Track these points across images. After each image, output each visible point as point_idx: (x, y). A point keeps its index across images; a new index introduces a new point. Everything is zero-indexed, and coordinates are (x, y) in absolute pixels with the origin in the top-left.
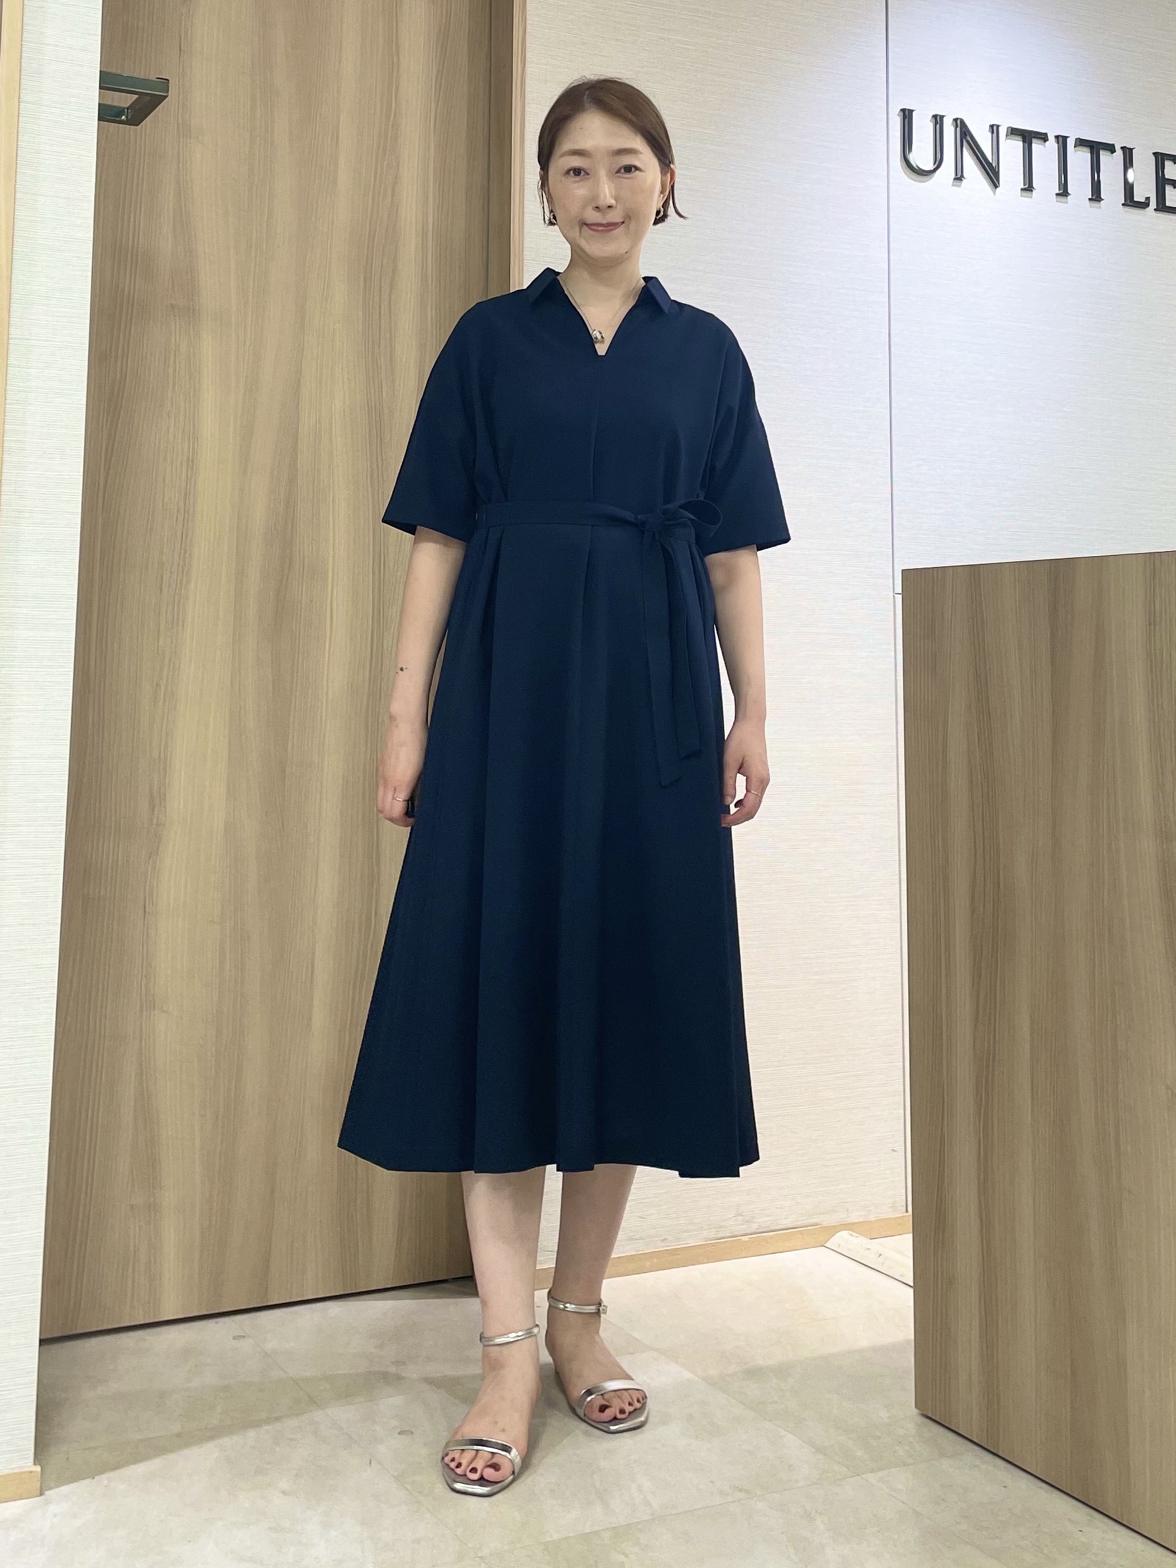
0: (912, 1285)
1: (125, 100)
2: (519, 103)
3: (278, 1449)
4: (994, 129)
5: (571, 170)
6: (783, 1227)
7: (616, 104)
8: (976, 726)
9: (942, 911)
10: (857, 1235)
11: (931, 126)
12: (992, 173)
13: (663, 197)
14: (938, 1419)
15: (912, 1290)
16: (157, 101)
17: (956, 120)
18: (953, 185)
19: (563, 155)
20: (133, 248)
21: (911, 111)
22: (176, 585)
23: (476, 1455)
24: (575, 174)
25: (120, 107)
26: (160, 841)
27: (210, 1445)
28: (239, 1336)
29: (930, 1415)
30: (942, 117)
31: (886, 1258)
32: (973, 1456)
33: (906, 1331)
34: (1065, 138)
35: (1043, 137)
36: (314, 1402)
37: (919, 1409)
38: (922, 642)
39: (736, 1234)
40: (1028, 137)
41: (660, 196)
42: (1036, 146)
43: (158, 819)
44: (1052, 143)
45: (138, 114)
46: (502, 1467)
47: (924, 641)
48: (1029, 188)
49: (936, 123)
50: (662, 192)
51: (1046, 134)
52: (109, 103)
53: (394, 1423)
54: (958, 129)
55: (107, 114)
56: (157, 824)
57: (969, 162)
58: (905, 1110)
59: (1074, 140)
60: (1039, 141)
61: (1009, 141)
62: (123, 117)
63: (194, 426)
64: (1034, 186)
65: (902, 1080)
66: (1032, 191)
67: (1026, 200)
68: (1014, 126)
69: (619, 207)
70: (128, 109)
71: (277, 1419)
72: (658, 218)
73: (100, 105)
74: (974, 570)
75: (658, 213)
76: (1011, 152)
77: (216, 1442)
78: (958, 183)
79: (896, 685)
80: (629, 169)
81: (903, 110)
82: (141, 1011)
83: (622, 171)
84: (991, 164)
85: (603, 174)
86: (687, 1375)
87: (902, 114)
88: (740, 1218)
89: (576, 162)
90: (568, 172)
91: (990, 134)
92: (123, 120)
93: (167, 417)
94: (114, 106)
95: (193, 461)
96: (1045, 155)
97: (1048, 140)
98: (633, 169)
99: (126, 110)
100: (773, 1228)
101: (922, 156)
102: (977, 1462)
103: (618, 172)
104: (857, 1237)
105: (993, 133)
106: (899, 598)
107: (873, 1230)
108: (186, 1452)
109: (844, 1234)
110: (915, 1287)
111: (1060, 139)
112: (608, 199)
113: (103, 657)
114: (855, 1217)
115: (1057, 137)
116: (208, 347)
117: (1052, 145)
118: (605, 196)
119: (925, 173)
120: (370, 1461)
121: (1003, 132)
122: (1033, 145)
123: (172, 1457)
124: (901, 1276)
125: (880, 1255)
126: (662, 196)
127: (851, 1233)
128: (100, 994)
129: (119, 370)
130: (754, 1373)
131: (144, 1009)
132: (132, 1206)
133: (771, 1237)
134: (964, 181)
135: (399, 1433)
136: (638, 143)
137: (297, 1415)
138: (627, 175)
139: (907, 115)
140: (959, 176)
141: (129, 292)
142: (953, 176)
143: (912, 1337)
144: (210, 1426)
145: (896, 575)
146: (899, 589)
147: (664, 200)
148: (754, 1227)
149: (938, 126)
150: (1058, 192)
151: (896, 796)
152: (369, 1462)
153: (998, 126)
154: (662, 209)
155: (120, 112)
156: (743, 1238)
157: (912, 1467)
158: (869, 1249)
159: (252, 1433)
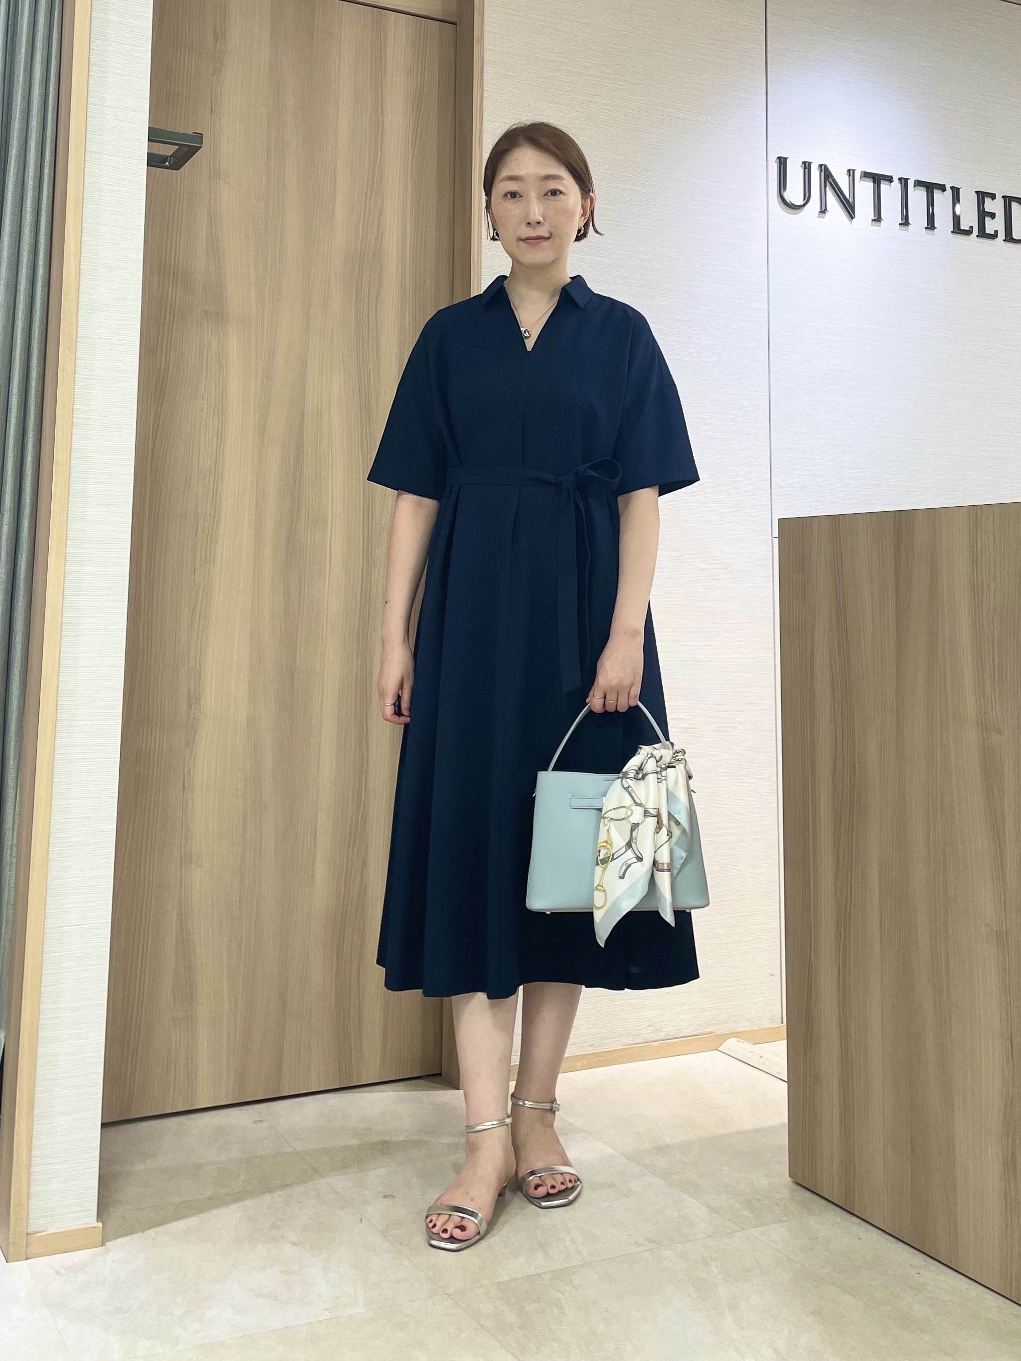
0: (787, 1080)
1: (168, 150)
2: (477, 154)
3: (288, 1209)
4: (851, 173)
5: (508, 193)
6: (686, 1035)
7: (545, 141)
8: (836, 641)
9: (810, 786)
10: (744, 1041)
11: (801, 170)
12: (849, 208)
13: (585, 219)
14: (806, 1186)
15: (786, 1085)
16: (193, 151)
17: (821, 166)
18: (818, 217)
19: (503, 180)
20: (175, 264)
21: (785, 159)
22: (209, 531)
23: (449, 1219)
24: (511, 197)
25: (164, 156)
26: (196, 732)
27: (235, 1206)
28: (258, 1121)
29: (800, 1183)
30: (810, 163)
31: (766, 1059)
32: (834, 1216)
33: (780, 1115)
34: (906, 180)
35: (890, 179)
36: (316, 1172)
37: (792, 1179)
38: (794, 576)
39: (648, 1040)
40: (877, 179)
41: (581, 217)
42: (884, 186)
43: (194, 714)
44: (896, 184)
45: (178, 161)
46: (467, 1229)
47: (796, 575)
48: (878, 219)
49: (805, 168)
50: (583, 215)
51: (891, 177)
52: (156, 152)
53: (381, 1189)
54: (823, 173)
55: (154, 161)
56: (194, 719)
57: (831, 199)
58: (781, 943)
59: (914, 182)
60: (888, 183)
61: (861, 182)
62: (167, 164)
63: (222, 406)
64: (882, 217)
65: (779, 920)
66: (880, 221)
67: (875, 228)
68: (867, 171)
69: (546, 224)
70: (170, 157)
71: (288, 1186)
72: (579, 235)
73: (148, 153)
74: (835, 519)
75: (579, 231)
76: (864, 191)
77: (240, 1204)
78: (822, 215)
79: (774, 609)
80: (554, 193)
81: (779, 158)
82: (181, 865)
83: (550, 194)
84: (848, 200)
85: (533, 195)
86: (609, 1151)
87: (778, 161)
88: (651, 1028)
89: (512, 186)
90: (506, 195)
91: (847, 177)
92: (167, 165)
93: (201, 399)
94: (160, 155)
95: (221, 433)
96: (891, 193)
97: (893, 181)
98: (558, 192)
99: (169, 158)
100: (677, 1035)
101: (794, 194)
102: (839, 1220)
103: (546, 195)
104: (743, 1043)
105: (850, 176)
106: (776, 541)
107: (756, 1037)
108: (215, 1212)
109: (733, 1040)
110: (789, 1082)
111: (903, 181)
112: (537, 216)
113: (151, 588)
114: (742, 1027)
115: (900, 179)
116: (233, 344)
117: (896, 185)
118: (535, 214)
119: (797, 208)
120: (361, 1218)
121: (857, 175)
122: (881, 185)
123: (205, 1215)
124: (778, 1073)
125: (761, 1057)
126: (583, 218)
127: (739, 1039)
128: (149, 851)
129: (163, 362)
130: (661, 1149)
131: (184, 864)
132: (173, 1018)
133: (676, 1043)
134: (827, 214)
135: (385, 1197)
136: (563, 172)
137: (304, 1182)
138: (553, 198)
139: (782, 162)
140: (823, 210)
141: (172, 299)
142: (819, 210)
143: (787, 1121)
144: (235, 1192)
145: (774, 523)
146: (776, 534)
147: (585, 222)
148: (662, 1035)
149: (807, 170)
150: (901, 222)
151: (774, 696)
152: (360, 1220)
153: (854, 171)
154: (583, 228)
155: (165, 159)
156: (654, 1044)
157: (785, 1224)
158: (752, 1052)
159: (268, 1197)
